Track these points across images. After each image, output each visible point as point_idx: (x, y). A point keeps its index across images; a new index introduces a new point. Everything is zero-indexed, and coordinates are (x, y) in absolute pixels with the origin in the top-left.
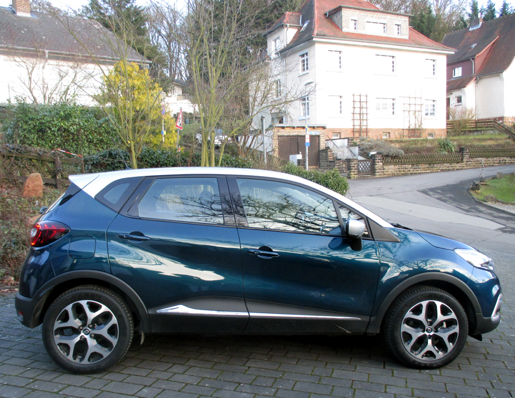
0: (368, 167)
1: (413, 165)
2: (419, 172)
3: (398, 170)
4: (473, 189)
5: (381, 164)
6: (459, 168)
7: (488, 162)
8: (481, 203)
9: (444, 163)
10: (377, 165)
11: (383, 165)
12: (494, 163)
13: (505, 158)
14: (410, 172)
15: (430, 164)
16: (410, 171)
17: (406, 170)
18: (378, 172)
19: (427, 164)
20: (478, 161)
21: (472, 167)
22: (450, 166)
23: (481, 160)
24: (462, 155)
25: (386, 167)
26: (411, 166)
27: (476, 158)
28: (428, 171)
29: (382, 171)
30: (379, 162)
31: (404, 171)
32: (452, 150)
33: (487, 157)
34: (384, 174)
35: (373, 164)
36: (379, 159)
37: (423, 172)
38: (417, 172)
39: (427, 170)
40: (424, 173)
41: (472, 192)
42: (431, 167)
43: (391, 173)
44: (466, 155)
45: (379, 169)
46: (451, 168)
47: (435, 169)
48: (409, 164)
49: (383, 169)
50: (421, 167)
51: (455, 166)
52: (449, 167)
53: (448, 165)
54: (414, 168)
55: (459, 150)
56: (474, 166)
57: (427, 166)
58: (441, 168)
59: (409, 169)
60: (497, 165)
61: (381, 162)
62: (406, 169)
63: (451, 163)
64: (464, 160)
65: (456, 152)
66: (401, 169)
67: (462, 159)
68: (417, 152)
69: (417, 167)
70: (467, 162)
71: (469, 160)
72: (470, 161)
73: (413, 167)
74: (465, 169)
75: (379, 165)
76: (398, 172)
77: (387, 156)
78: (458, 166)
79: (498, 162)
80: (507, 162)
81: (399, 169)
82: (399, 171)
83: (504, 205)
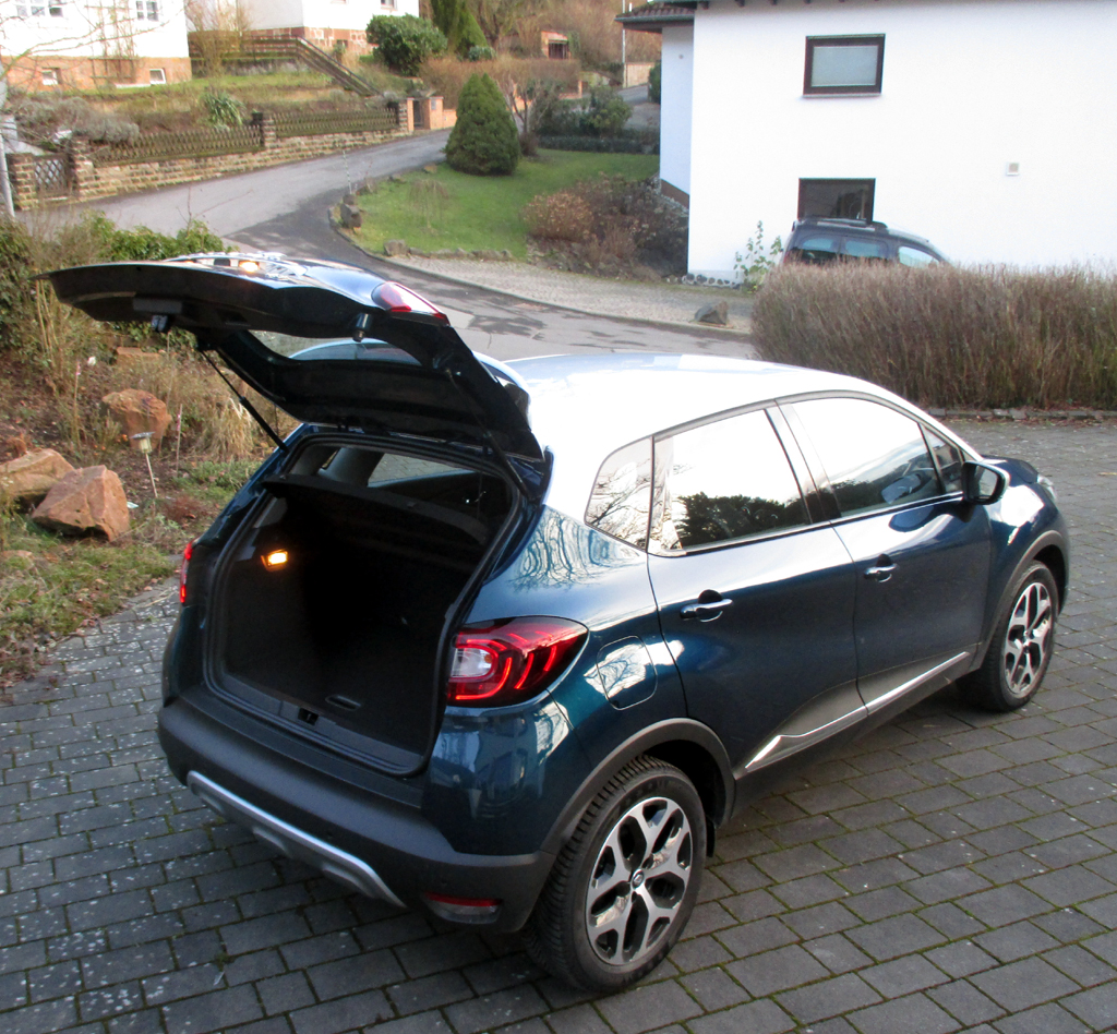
0: (57, 173)
1: (162, 163)
2: (179, 180)
3: (129, 178)
4: (345, 225)
5: (89, 164)
6: (258, 165)
7: (313, 147)
8: (381, 260)
9: (227, 154)
10: (79, 166)
11: (95, 166)
12: (324, 148)
13: (344, 136)
14: (160, 182)
15: (198, 159)
16: (156, 179)
17: (149, 177)
18: (86, 187)
19: (191, 158)
20: (293, 145)
21: (283, 161)
22: (240, 160)
23: (300, 143)
24: (261, 131)
25: (100, 173)
26: (156, 166)
27: (289, 137)
28: (197, 178)
29: (94, 182)
30: (82, 160)
31: (143, 180)
32: (235, 118)
33: (310, 135)
34: (101, 192)
35: (70, 164)
36: (83, 152)
37: (187, 179)
38: (174, 181)
39: (192, 175)
40: (190, 183)
41: (346, 233)
42: (202, 167)
43: (114, 188)
44: (269, 131)
45: (87, 179)
46: (242, 166)
47: (211, 170)
48: (155, 161)
49: (97, 178)
50: (180, 167)
51: (250, 161)
52: (237, 164)
53: (235, 158)
54: (166, 172)
55: (250, 118)
56: (287, 158)
57: (191, 163)
58: (222, 169)
59: (155, 175)
60: (330, 152)
61: (89, 159)
62: (147, 173)
63: (241, 153)
64: (267, 145)
65: (245, 122)
66: (138, 174)
67: (262, 142)
68: (162, 126)
69: (172, 168)
70: (272, 148)
71: (275, 144)
72: (278, 147)
73: (164, 168)
74: (272, 167)
75: (85, 166)
76: (132, 185)
77: (101, 142)
78: (255, 160)
79: (331, 145)
80: (348, 143)
81: (132, 175)
82: (134, 181)
83: (426, 261)
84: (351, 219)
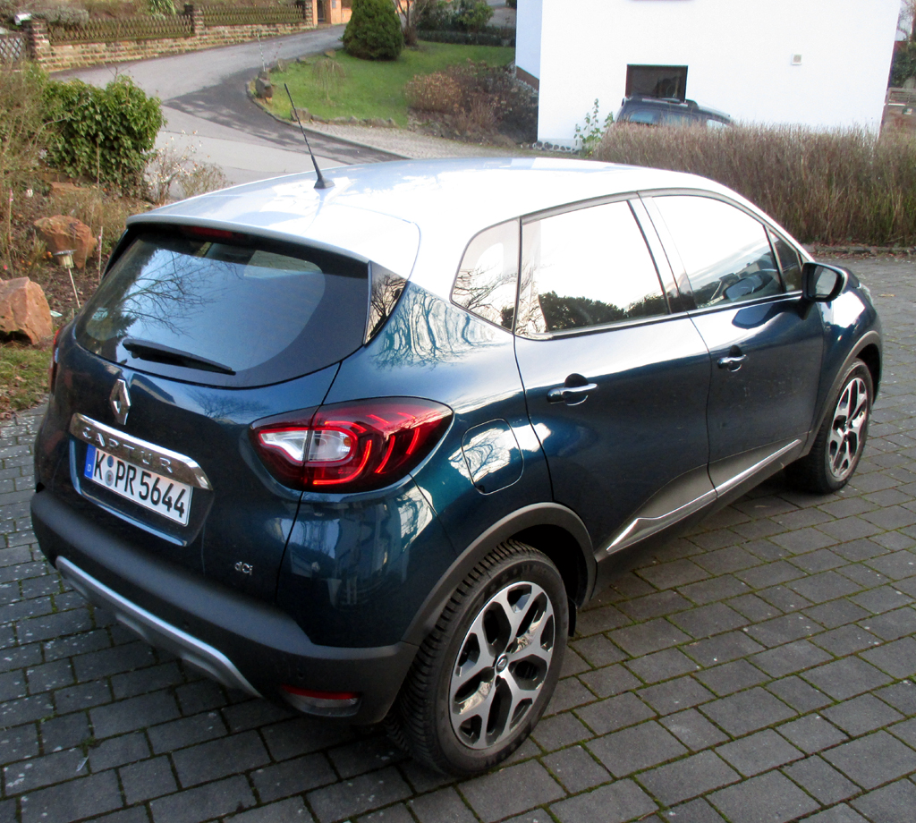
0: (19, 49)
1: (108, 43)
2: (123, 58)
3: (81, 56)
4: (259, 96)
5: (47, 42)
6: (190, 48)
7: (235, 35)
8: (288, 125)
9: (163, 38)
10: (38, 44)
11: (51, 45)
12: (244, 37)
13: (260, 27)
14: (107, 60)
15: (138, 41)
16: (104, 57)
17: (97, 55)
18: (44, 62)
19: (132, 40)
20: (218, 33)
21: (210, 46)
22: (174, 44)
23: (224, 32)
24: (192, 20)
25: (57, 50)
26: (104, 45)
27: (215, 26)
28: (138, 57)
29: (52, 58)
30: (41, 39)
31: (93, 58)
32: (170, 9)
33: (233, 25)
34: (57, 67)
35: (30, 43)
36: (41, 32)
37: (130, 58)
38: (118, 59)
39: (134, 54)
40: (131, 61)
41: (260, 102)
42: (142, 48)
43: (69, 63)
44: (198, 20)
45: (44, 55)
46: (177, 49)
47: (150, 50)
48: (101, 42)
49: (53, 55)
50: (122, 47)
51: (183, 45)
52: (172, 47)
53: (169, 42)
54: (112, 51)
55: (183, 9)
56: (213, 43)
57: (133, 45)
58: (159, 50)
59: (103, 54)
60: (249, 40)
61: (46, 38)
62: (96, 52)
63: (175, 38)
64: (196, 31)
65: (178, 12)
66: (88, 52)
67: (193, 30)
68: (109, 14)
69: (117, 48)
70: (201, 35)
71: (203, 32)
72: (206, 34)
73: (110, 48)
74: (201, 50)
75: (43, 44)
76: (83, 61)
77: (57, 24)
78: (187, 44)
79: (250, 34)
80: (264, 33)
81: (83, 53)
82: (85, 58)
83: (326, 126)
84: (264, 91)
